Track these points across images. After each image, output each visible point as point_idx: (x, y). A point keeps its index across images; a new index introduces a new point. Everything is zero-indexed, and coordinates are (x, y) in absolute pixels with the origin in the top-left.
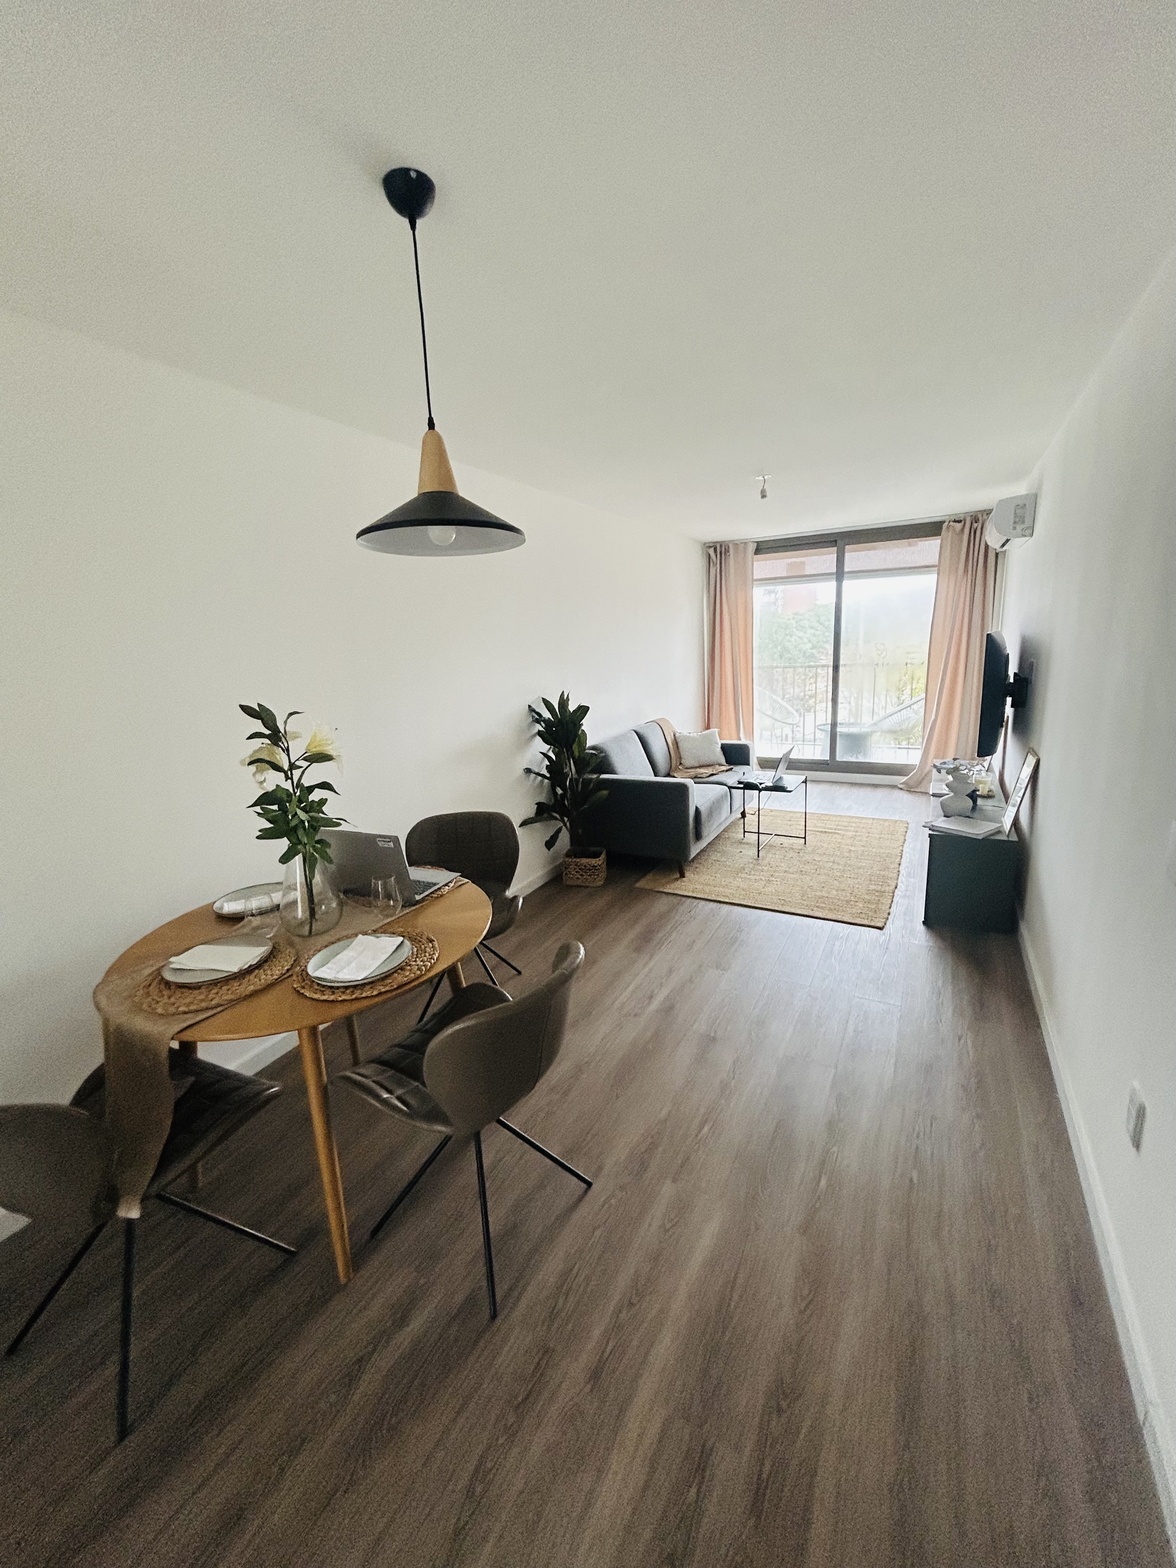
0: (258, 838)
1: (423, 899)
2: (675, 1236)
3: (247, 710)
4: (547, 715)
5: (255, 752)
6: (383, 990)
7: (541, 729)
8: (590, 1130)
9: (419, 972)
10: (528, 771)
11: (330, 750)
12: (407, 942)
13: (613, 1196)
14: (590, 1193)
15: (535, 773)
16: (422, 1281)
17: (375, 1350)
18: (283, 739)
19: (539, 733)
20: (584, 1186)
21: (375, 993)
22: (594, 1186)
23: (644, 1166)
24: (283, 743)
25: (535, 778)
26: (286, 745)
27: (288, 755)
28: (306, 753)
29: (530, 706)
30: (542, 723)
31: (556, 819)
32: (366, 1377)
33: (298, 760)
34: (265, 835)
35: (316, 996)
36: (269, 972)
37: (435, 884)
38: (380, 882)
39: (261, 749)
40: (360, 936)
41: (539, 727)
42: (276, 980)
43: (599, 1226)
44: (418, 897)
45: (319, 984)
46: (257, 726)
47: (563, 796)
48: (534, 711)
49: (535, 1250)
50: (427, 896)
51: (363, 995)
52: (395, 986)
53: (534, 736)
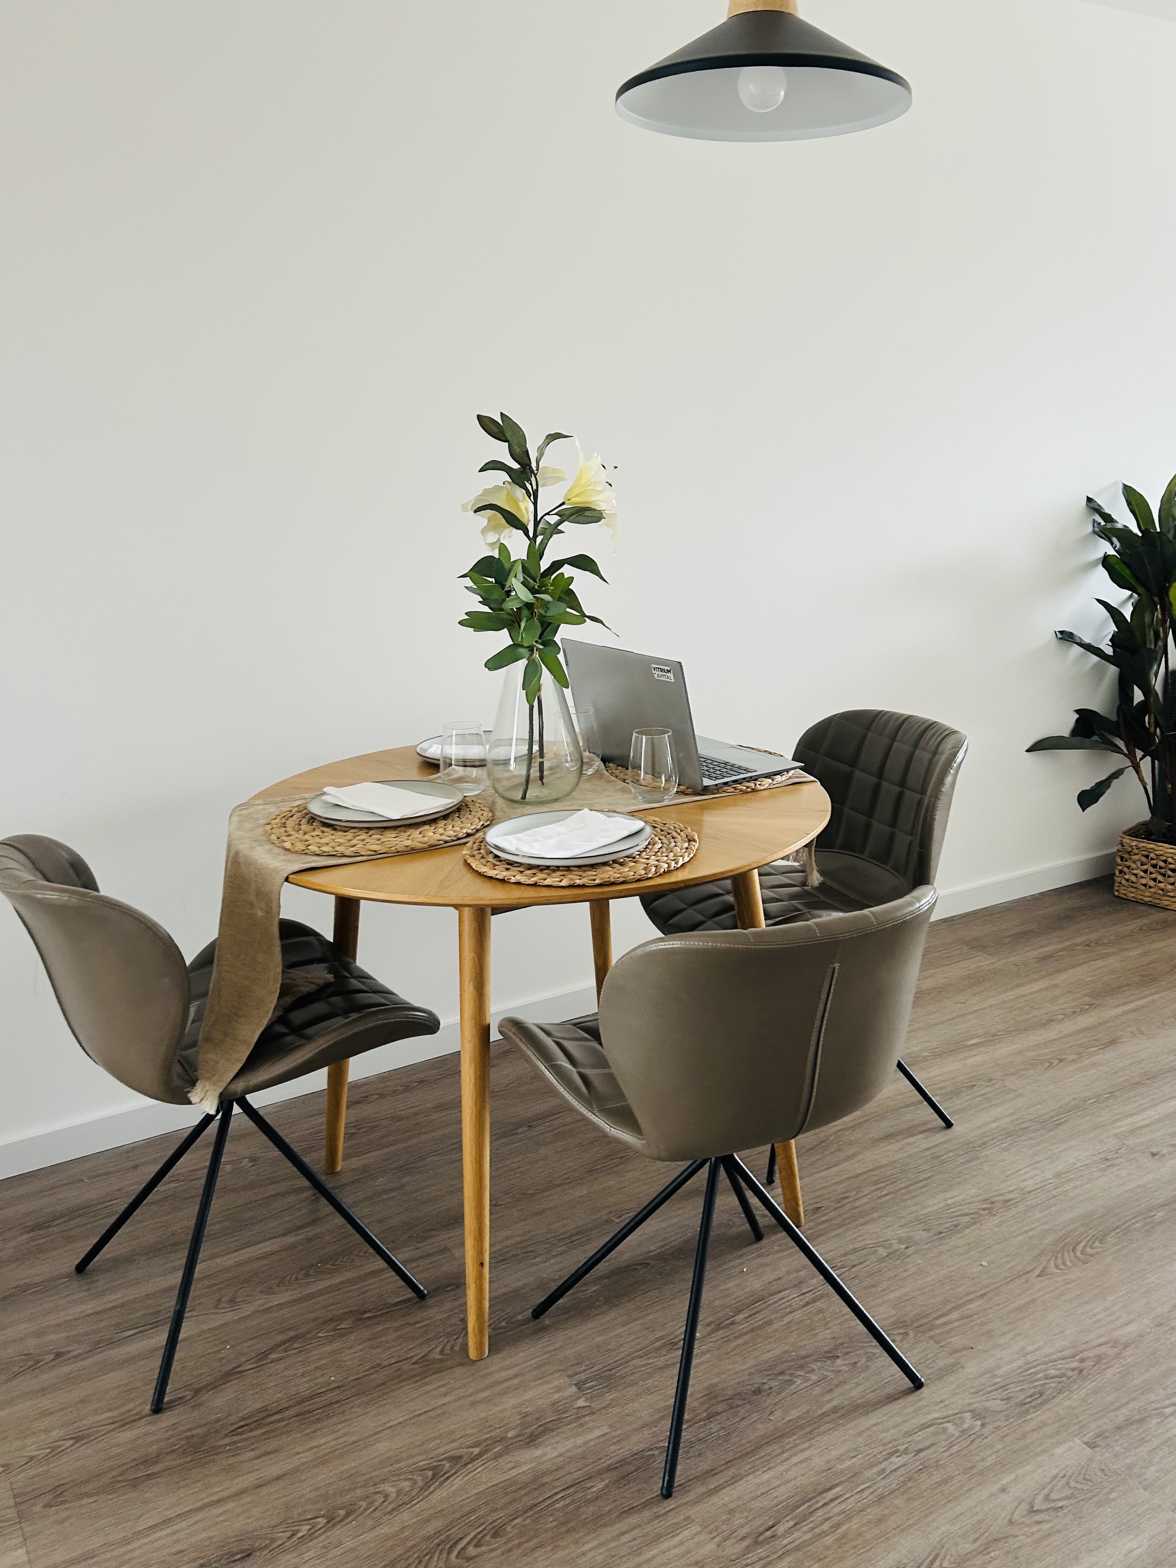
0: (461, 623)
1: (717, 789)
2: (1045, 1526)
3: (485, 422)
4: (1126, 520)
5: (486, 492)
6: (578, 882)
7: (1112, 552)
8: (960, 1306)
9: (643, 872)
10: (1066, 637)
11: (601, 501)
12: (648, 830)
13: (954, 1418)
14: (913, 1397)
15: (1081, 645)
16: (581, 1403)
17: (480, 1455)
18: (533, 479)
19: (1106, 562)
20: (907, 1383)
21: (564, 883)
22: (923, 1389)
23: (1039, 1399)
24: (531, 484)
25: (1079, 658)
26: (535, 487)
27: (535, 504)
28: (563, 503)
29: (1089, 500)
30: (1115, 540)
31: (1118, 750)
32: (458, 1482)
33: (548, 514)
34: (474, 622)
35: (482, 869)
36: (441, 831)
37: (747, 770)
38: (644, 737)
39: (497, 489)
40: (586, 810)
41: (1107, 548)
42: (446, 842)
43: (906, 1452)
44: (707, 782)
45: (496, 856)
46: (501, 451)
47: (1144, 707)
48: (1098, 510)
49: (778, 1436)
50: (726, 784)
51: (546, 883)
52: (597, 882)
53: (1093, 564)
